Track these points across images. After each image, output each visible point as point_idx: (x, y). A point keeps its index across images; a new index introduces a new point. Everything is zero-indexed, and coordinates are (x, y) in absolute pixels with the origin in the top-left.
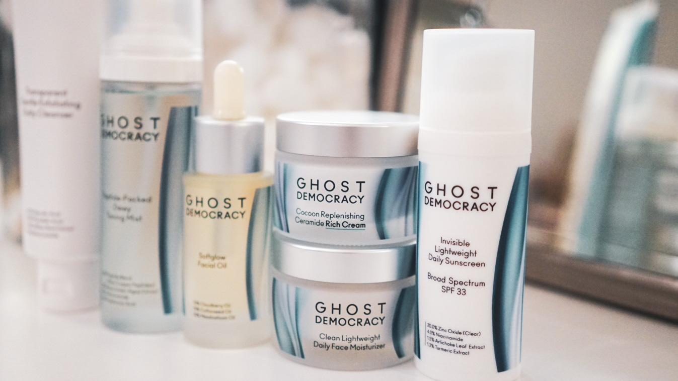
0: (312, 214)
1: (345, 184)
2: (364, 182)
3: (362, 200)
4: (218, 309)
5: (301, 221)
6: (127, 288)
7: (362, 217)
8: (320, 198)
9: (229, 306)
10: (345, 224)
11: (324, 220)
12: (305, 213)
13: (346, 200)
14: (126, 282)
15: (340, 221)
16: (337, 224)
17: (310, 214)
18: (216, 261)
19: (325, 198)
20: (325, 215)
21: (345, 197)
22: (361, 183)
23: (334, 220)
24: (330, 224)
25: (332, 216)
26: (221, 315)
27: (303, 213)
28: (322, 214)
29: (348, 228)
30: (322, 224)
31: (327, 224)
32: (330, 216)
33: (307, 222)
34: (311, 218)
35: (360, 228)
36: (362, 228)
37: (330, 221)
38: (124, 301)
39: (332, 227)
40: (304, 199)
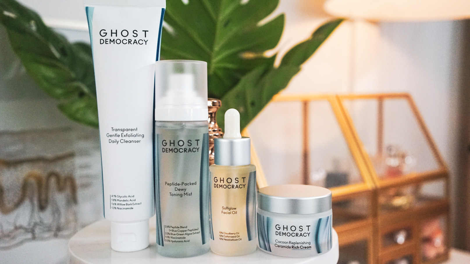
0: (284, 243)
1: (301, 227)
2: (310, 226)
3: (309, 235)
4: (233, 235)
5: (278, 246)
6: (185, 233)
7: (310, 243)
8: (289, 234)
9: (238, 233)
10: (302, 247)
11: (291, 245)
12: (280, 242)
13: (302, 235)
14: (185, 229)
15: (299, 245)
16: (298, 247)
17: (283, 243)
18: (232, 211)
19: (291, 235)
20: (291, 243)
21: (301, 234)
22: (308, 226)
23: (296, 245)
24: (294, 247)
25: (295, 243)
26: (234, 238)
27: (279, 242)
28: (290, 243)
29: (303, 249)
30: (290, 247)
31: (292, 247)
32: (294, 243)
33: (282, 247)
34: (284, 245)
35: (308, 249)
36: (310, 249)
37: (294, 246)
38: (183, 240)
39: (295, 249)
40: (280, 235)
